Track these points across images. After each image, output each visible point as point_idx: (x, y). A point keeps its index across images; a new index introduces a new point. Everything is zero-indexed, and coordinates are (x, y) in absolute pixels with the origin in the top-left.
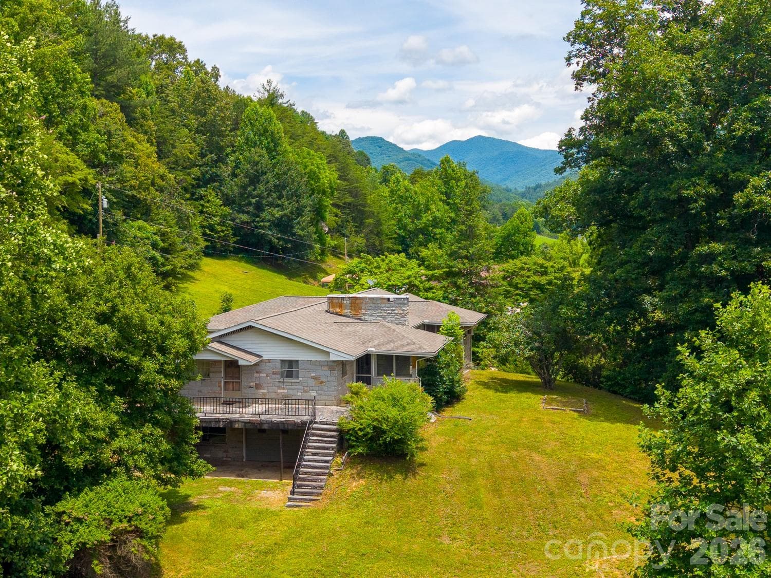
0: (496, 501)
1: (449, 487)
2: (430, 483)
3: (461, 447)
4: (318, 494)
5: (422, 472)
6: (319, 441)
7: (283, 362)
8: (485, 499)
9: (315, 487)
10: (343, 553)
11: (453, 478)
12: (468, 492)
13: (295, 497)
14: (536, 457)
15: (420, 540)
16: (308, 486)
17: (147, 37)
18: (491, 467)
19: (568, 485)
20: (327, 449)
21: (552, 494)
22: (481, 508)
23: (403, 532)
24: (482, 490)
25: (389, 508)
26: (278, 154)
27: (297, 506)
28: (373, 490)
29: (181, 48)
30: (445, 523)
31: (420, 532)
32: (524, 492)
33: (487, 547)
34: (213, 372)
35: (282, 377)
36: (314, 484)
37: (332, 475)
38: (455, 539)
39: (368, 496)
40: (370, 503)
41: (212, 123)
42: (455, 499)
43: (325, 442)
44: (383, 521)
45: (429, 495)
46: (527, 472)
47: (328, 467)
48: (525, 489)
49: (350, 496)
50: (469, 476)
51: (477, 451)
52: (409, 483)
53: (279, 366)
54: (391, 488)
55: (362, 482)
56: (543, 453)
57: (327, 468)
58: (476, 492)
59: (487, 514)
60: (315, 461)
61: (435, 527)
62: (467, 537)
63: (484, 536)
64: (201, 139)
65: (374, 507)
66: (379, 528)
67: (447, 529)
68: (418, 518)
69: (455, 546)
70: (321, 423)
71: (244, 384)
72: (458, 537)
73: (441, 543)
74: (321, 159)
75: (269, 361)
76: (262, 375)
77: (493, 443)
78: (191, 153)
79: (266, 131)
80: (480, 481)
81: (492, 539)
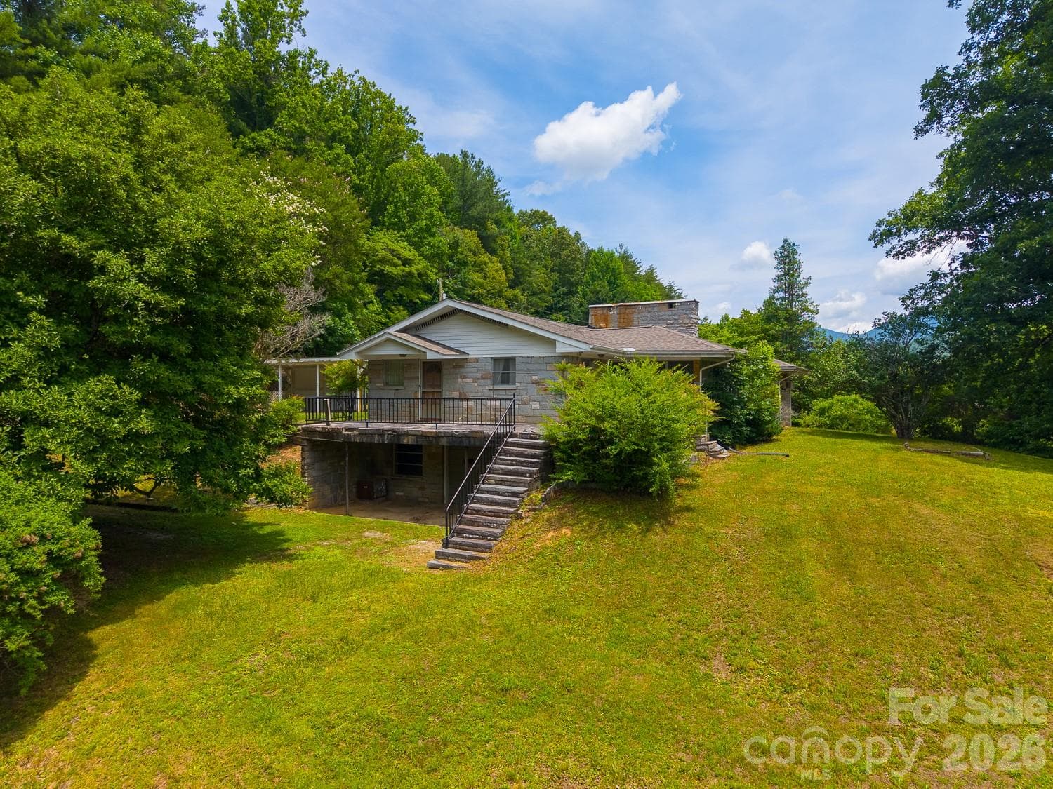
0: (844, 588)
1: (737, 553)
2: (698, 541)
3: (768, 488)
4: (486, 549)
5: (683, 522)
6: (512, 463)
7: (495, 360)
8: (818, 582)
9: (484, 536)
10: (460, 678)
11: (748, 535)
12: (780, 564)
13: (450, 550)
14: (923, 510)
15: (655, 665)
16: (473, 533)
17: (526, 212)
18: (829, 521)
19: (1009, 565)
20: (522, 474)
21: (976, 582)
22: (808, 600)
23: (619, 640)
24: (812, 564)
25: (603, 585)
26: (618, 287)
27: (445, 568)
28: (582, 545)
29: (551, 218)
30: (722, 627)
31: (661, 644)
32: (909, 574)
33: (826, 700)
34: (409, 379)
35: (494, 383)
36: (484, 530)
37: (519, 517)
38: (742, 669)
39: (569, 557)
40: (569, 572)
41: (564, 263)
42: (749, 576)
43: (521, 463)
44: (583, 611)
45: (694, 566)
46: (909, 535)
47: (515, 503)
48: (911, 567)
49: (537, 555)
50: (784, 535)
51: (798, 494)
52: (656, 539)
53: (489, 367)
54: (618, 546)
55: (566, 531)
56: (935, 503)
57: (513, 504)
58: (797, 566)
59: (822, 617)
60: (498, 493)
61: (697, 636)
62: (772, 669)
63: (818, 670)
64: (555, 276)
65: (575, 579)
66: (567, 626)
67: (724, 642)
68: (660, 611)
69: (740, 688)
70: (523, 436)
71: (445, 394)
72: (752, 664)
73: (707, 677)
74: (655, 291)
75: (477, 360)
76: (468, 380)
77: (831, 484)
78: (546, 286)
79: (608, 267)
80: (807, 546)
81: (839, 678)
